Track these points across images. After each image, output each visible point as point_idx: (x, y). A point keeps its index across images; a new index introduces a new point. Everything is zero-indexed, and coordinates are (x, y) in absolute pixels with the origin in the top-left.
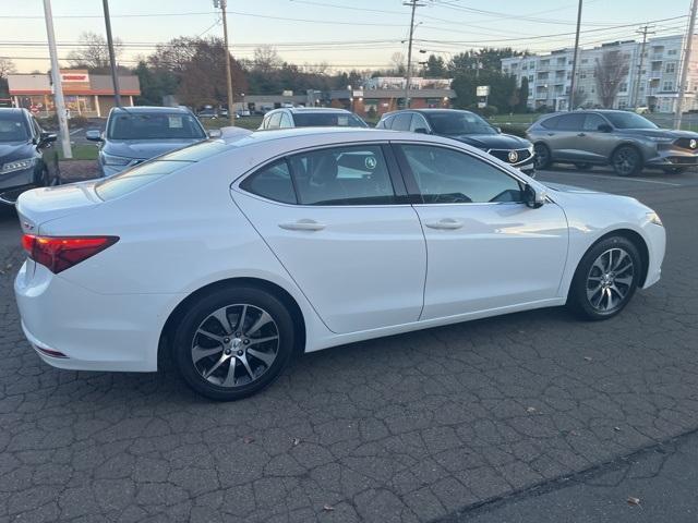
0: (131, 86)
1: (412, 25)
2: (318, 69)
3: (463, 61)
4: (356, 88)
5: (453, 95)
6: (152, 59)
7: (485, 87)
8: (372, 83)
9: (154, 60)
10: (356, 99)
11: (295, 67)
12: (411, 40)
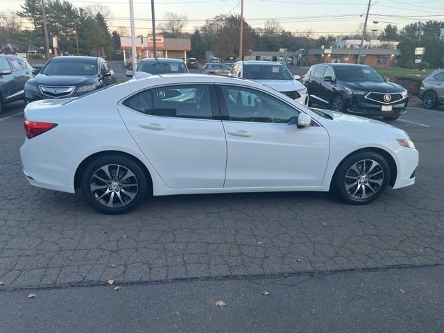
0: (186, 45)
1: (369, 4)
2: (305, 35)
3: (411, 29)
4: (327, 47)
5: (398, 53)
6: (202, 28)
7: (422, 49)
8: (341, 44)
9: (204, 29)
10: (326, 55)
11: (290, 33)
12: (367, 14)
